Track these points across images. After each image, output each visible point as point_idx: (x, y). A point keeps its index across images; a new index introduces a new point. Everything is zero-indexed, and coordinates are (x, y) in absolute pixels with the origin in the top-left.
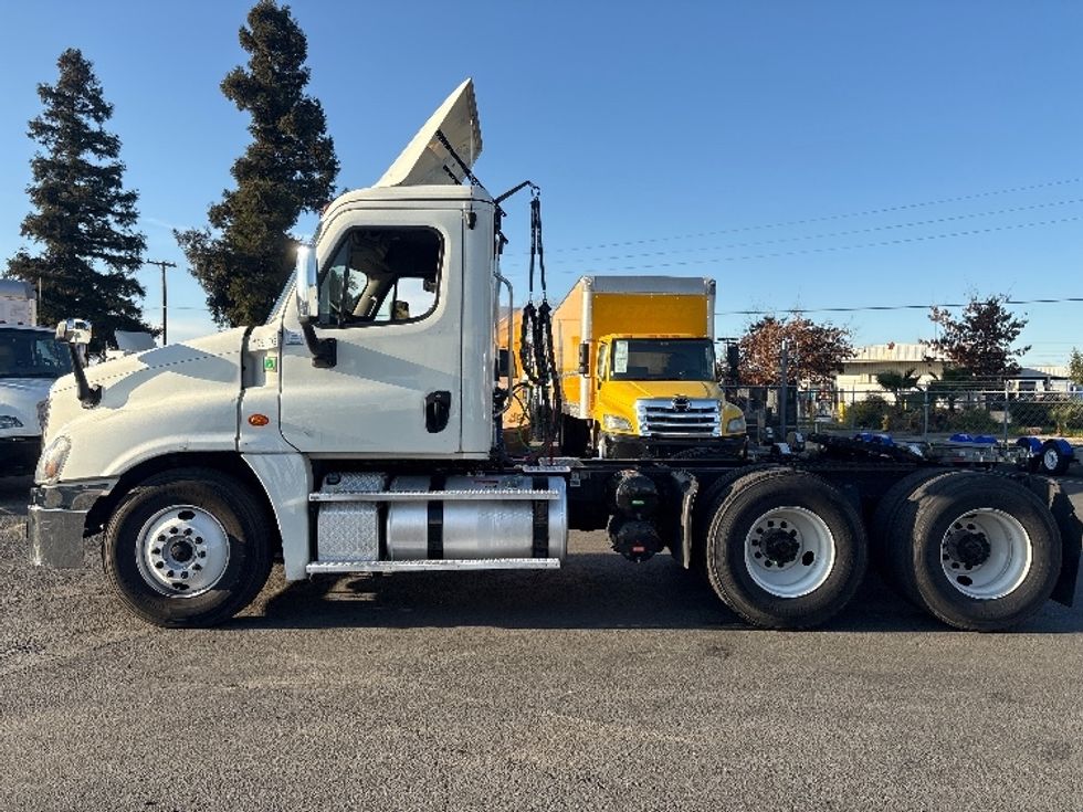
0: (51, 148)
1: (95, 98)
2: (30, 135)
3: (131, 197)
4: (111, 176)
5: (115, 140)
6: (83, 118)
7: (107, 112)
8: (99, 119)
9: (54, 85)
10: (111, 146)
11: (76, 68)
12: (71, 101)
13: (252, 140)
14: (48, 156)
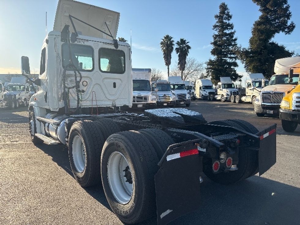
0: (218, 31)
1: (228, 14)
2: (213, 29)
3: (236, 40)
4: (231, 35)
5: (232, 25)
6: (225, 21)
7: (231, 17)
8: (229, 20)
9: (218, 14)
10: (231, 26)
11: (224, 8)
12: (222, 17)
13: (261, 14)
14: (217, 33)
